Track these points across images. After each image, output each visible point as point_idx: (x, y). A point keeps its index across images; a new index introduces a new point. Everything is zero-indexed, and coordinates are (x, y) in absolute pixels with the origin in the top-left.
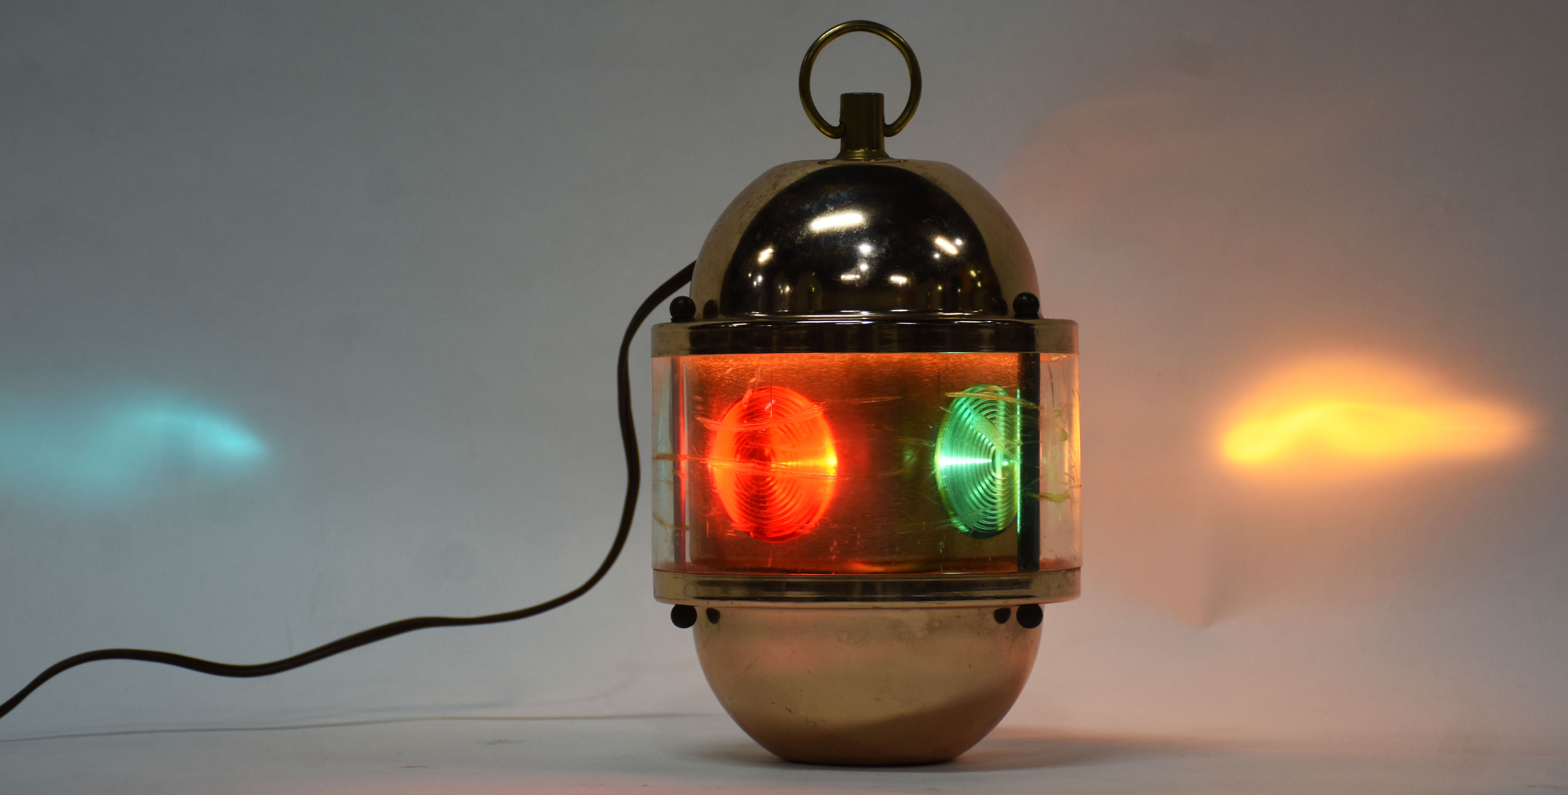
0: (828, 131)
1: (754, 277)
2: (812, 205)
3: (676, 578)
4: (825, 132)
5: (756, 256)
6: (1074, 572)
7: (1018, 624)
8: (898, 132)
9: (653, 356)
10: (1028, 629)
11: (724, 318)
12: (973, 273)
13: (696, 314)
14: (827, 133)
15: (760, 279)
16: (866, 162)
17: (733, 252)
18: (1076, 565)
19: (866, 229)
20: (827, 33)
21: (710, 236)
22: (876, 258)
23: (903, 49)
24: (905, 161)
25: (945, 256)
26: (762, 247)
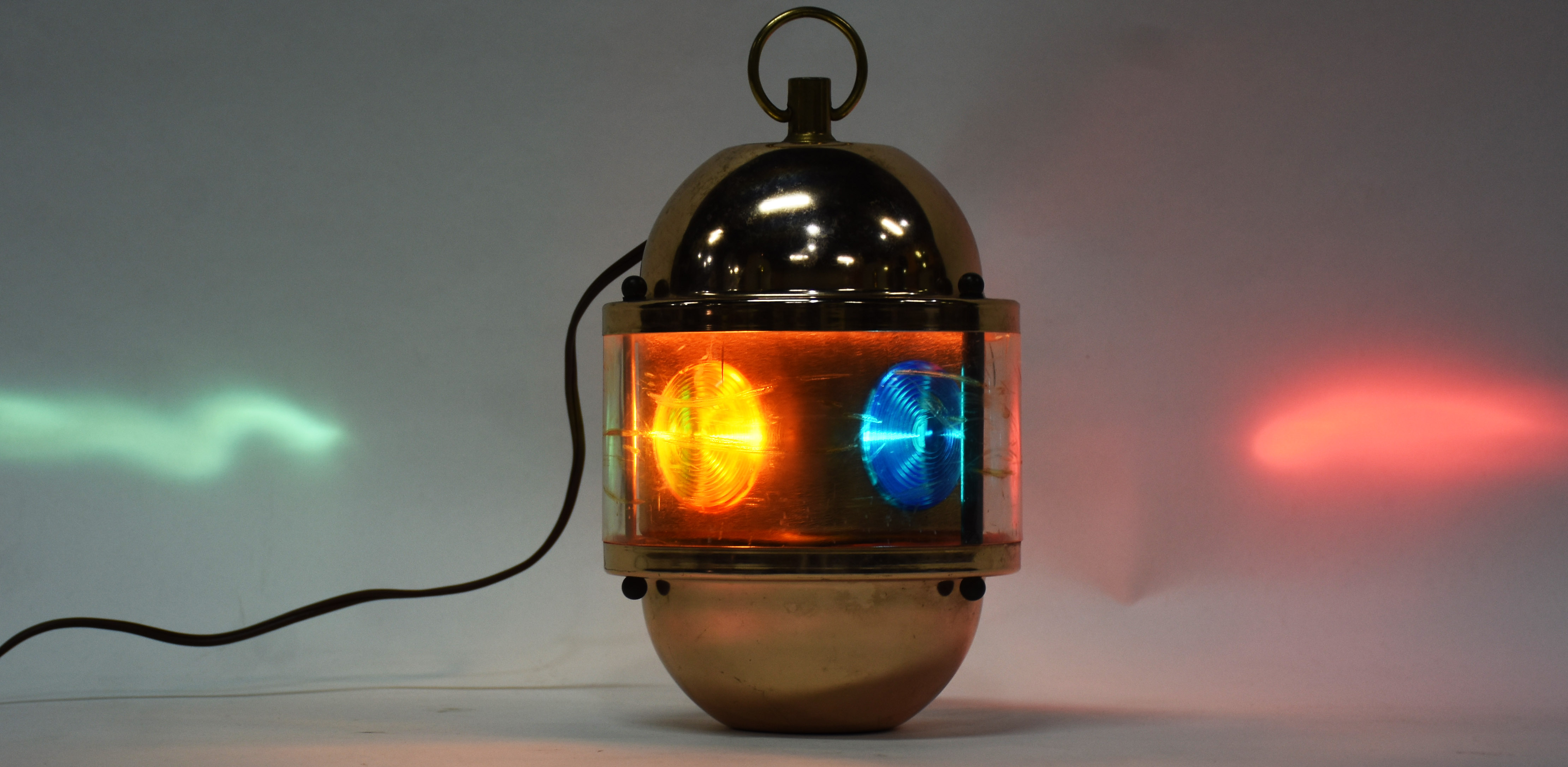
0: (776, 114)
1: (704, 258)
2: (762, 187)
3: (627, 550)
4: (774, 116)
5: (706, 237)
6: (1015, 546)
7: (961, 596)
8: (844, 116)
9: (604, 334)
10: (972, 602)
11: (675, 297)
12: (918, 254)
13: (648, 293)
14: (775, 117)
15: (709, 259)
16: (813, 145)
17: (684, 232)
18: (1016, 539)
19: (815, 211)
20: (776, 19)
21: (660, 217)
22: (825, 239)
23: (848, 33)
24: (851, 144)
25: (891, 236)
26: (713, 228)
